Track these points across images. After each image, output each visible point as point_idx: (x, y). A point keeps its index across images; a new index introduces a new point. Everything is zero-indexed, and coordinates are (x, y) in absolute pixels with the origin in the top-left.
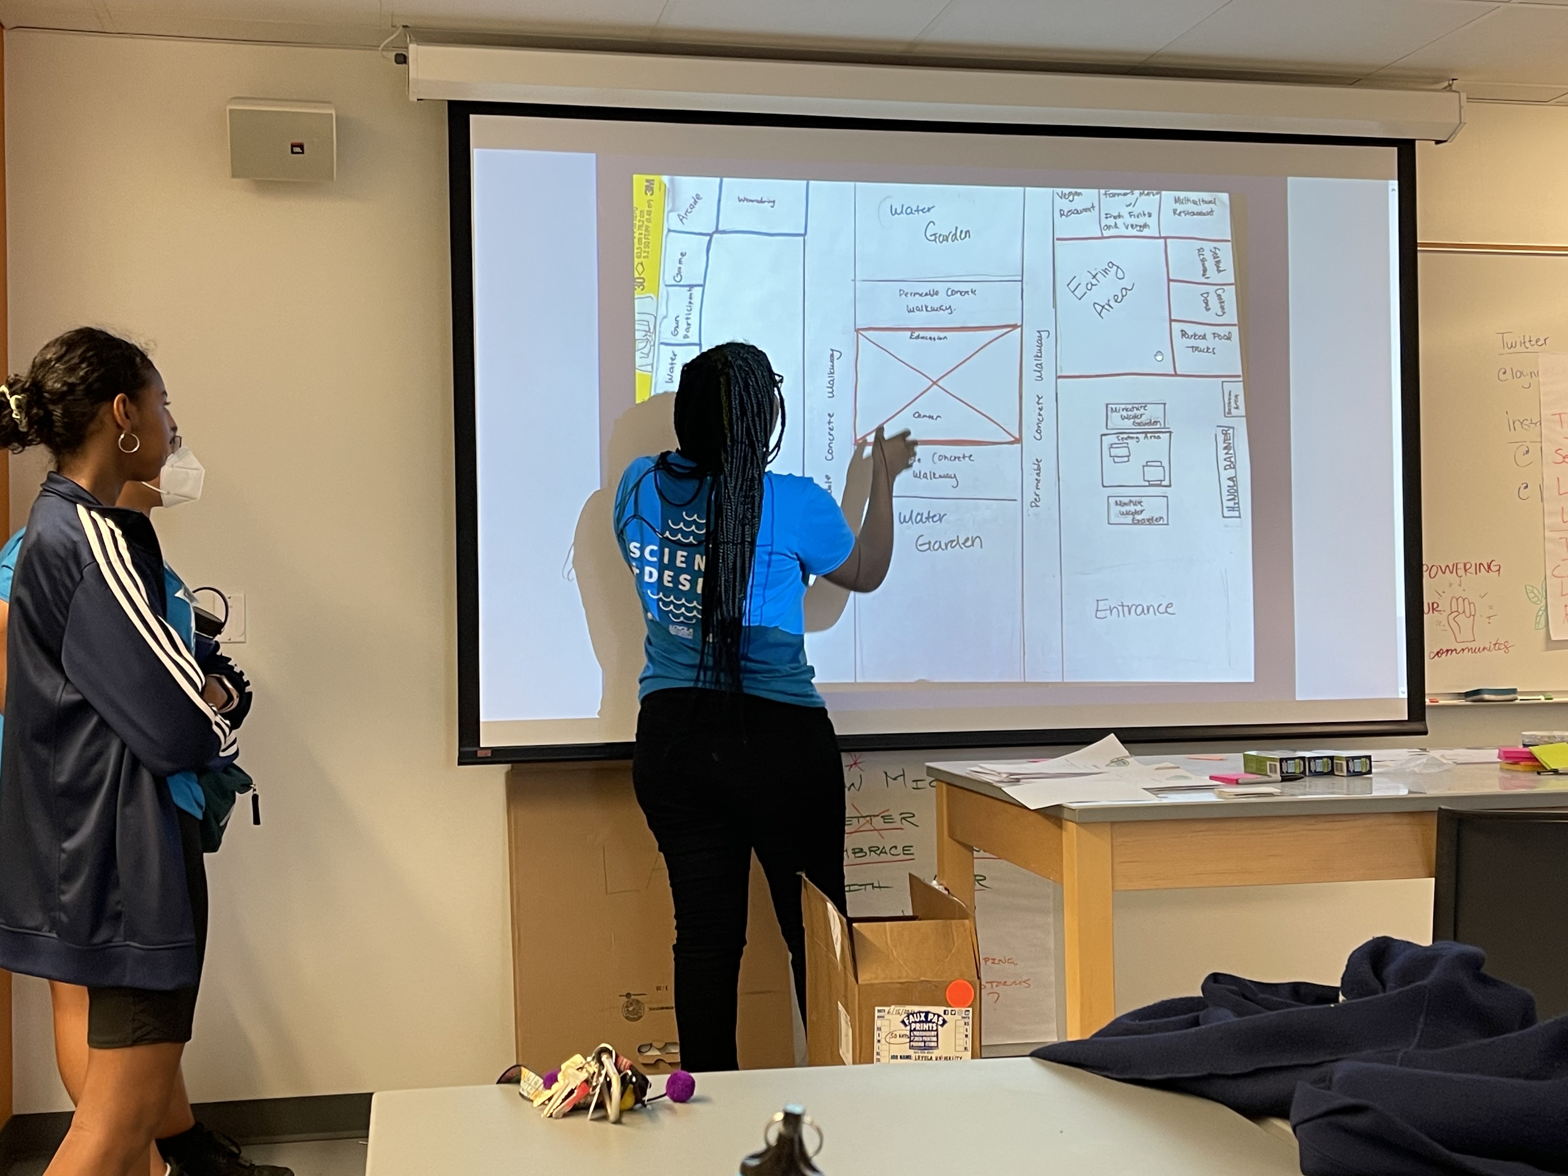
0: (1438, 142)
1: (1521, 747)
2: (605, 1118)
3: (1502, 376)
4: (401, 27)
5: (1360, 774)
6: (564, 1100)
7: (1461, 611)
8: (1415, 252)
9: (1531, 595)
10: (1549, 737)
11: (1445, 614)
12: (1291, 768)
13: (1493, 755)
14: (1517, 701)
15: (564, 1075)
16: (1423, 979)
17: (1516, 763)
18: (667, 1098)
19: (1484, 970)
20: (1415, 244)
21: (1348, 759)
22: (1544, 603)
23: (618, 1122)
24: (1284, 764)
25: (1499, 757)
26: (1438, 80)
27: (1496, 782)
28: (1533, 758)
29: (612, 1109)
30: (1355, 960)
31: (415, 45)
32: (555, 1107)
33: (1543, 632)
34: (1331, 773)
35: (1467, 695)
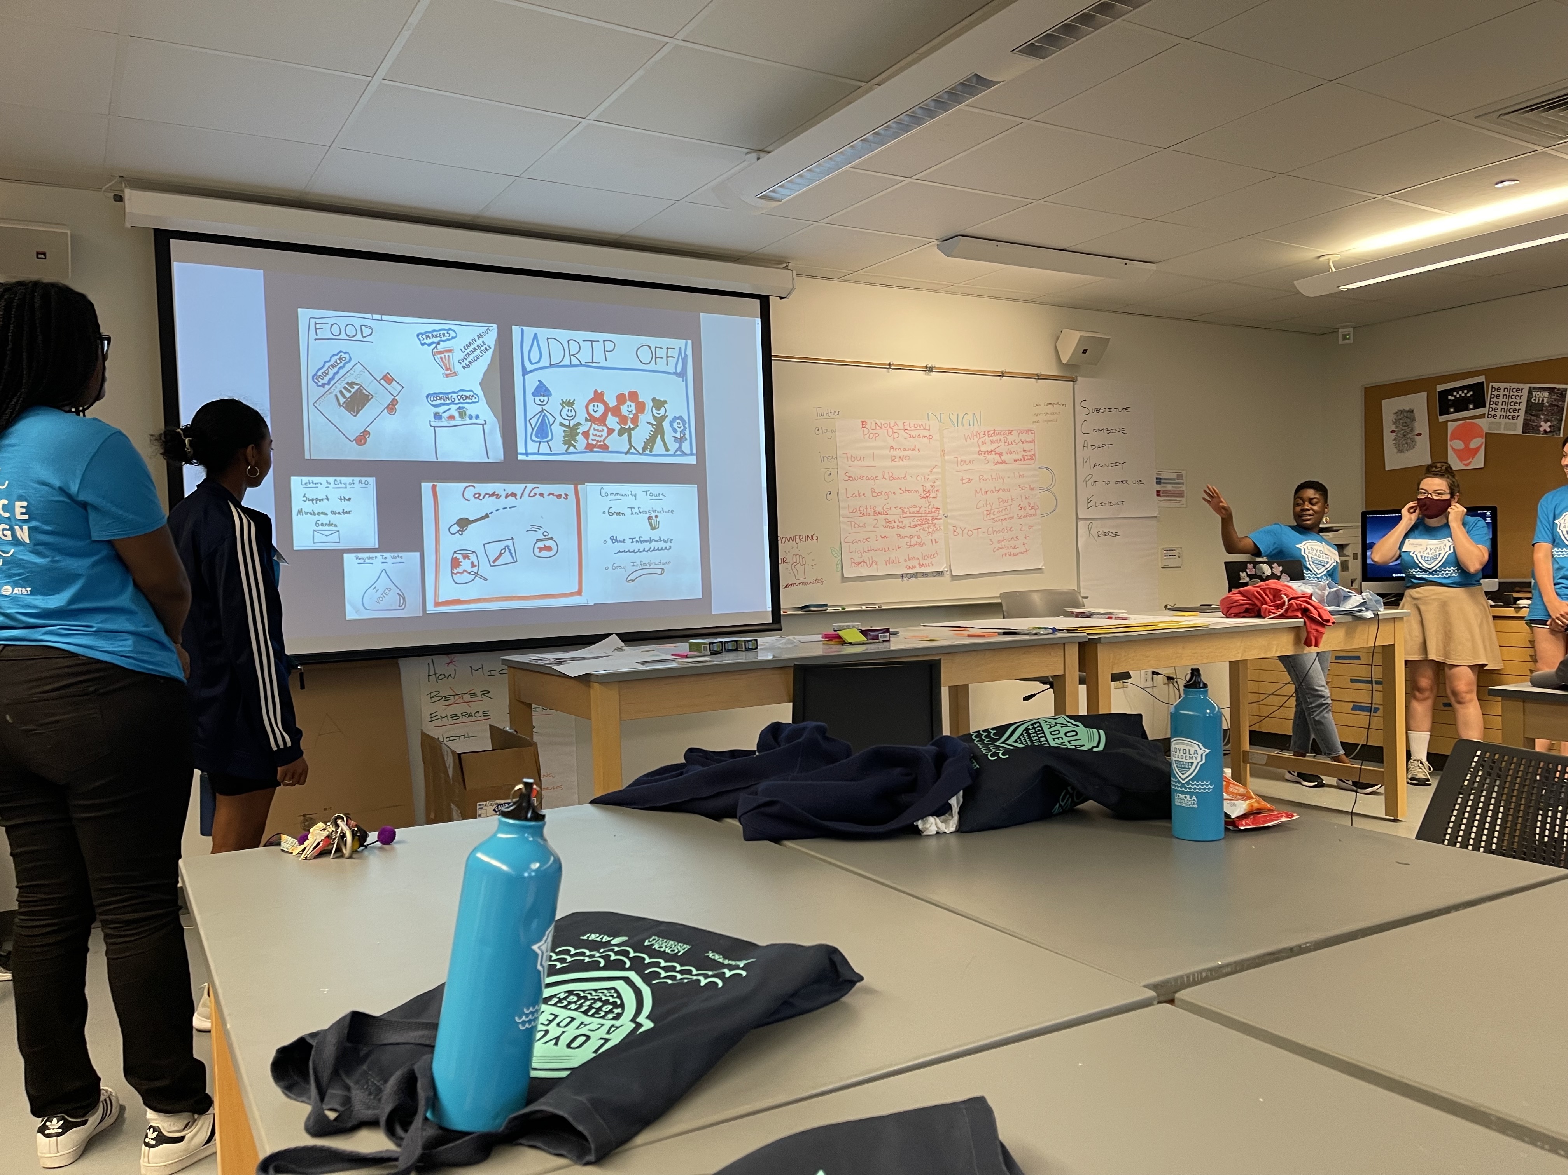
0: (781, 298)
1: (833, 632)
2: (342, 856)
3: (817, 432)
4: (118, 177)
5: (752, 649)
6: (314, 849)
7: (798, 562)
8: (771, 360)
9: (834, 553)
10: (847, 626)
11: (790, 564)
12: (715, 648)
13: (819, 637)
14: (828, 611)
15: (313, 835)
16: (799, 738)
17: (831, 640)
18: (378, 843)
19: (827, 735)
20: (771, 356)
21: (745, 642)
22: (840, 558)
23: (350, 857)
24: (711, 646)
25: (822, 638)
26: (781, 263)
27: (821, 650)
28: (839, 637)
29: (346, 851)
30: (763, 735)
31: (129, 190)
32: (308, 853)
33: (840, 573)
34: (736, 650)
35: (802, 608)
